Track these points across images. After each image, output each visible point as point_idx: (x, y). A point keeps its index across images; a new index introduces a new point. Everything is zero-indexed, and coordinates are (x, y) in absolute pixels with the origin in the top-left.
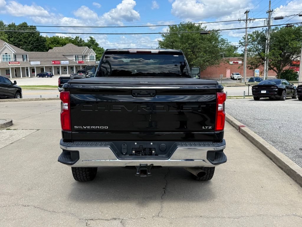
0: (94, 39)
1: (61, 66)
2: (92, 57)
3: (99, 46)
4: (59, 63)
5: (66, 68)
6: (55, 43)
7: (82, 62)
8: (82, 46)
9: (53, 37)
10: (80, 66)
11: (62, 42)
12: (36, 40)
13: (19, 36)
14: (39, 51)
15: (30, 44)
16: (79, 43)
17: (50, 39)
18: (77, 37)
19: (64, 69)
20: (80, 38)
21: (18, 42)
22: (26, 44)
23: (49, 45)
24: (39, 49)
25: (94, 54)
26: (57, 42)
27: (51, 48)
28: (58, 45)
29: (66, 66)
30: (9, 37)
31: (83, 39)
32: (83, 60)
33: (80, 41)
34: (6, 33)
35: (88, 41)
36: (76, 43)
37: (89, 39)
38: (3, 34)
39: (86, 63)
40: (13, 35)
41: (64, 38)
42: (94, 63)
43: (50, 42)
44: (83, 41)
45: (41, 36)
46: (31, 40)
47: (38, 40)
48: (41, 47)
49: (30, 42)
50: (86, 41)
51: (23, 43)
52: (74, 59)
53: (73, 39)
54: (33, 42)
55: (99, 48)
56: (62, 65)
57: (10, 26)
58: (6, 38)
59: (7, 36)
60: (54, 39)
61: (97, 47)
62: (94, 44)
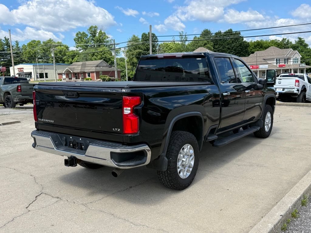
0: (303, 40)
1: (259, 71)
2: (296, 60)
3: (308, 47)
4: (257, 68)
5: (265, 72)
6: (258, 47)
7: (284, 65)
8: (288, 48)
9: (257, 41)
10: (281, 70)
11: (266, 45)
12: (239, 46)
13: (224, 43)
14: (241, 57)
15: (233, 50)
16: (285, 45)
17: (253, 43)
18: (284, 39)
19: (263, 73)
20: (287, 40)
21: (222, 49)
22: (229, 50)
23: (251, 50)
24: (241, 55)
25: (299, 56)
26: (261, 46)
27: (253, 53)
28: (261, 49)
29: (265, 70)
30: (215, 45)
31: (290, 41)
32: (285, 64)
33: (287, 42)
34: (212, 41)
35: (296, 42)
36: (282, 45)
37: (297, 40)
38: (209, 42)
39: (288, 66)
40: (218, 43)
41: (269, 41)
42: (297, 67)
43: (254, 47)
44: (291, 43)
45: (245, 41)
46: (234, 46)
47: (241, 45)
48: (243, 52)
49: (233, 48)
50: (294, 43)
51: (227, 49)
52: (275, 62)
53: (279, 42)
54: (236, 48)
55: (308, 49)
56: (261, 70)
57: (216, 34)
58: (211, 46)
59: (212, 44)
60: (258, 43)
61: (305, 48)
62: (302, 45)
